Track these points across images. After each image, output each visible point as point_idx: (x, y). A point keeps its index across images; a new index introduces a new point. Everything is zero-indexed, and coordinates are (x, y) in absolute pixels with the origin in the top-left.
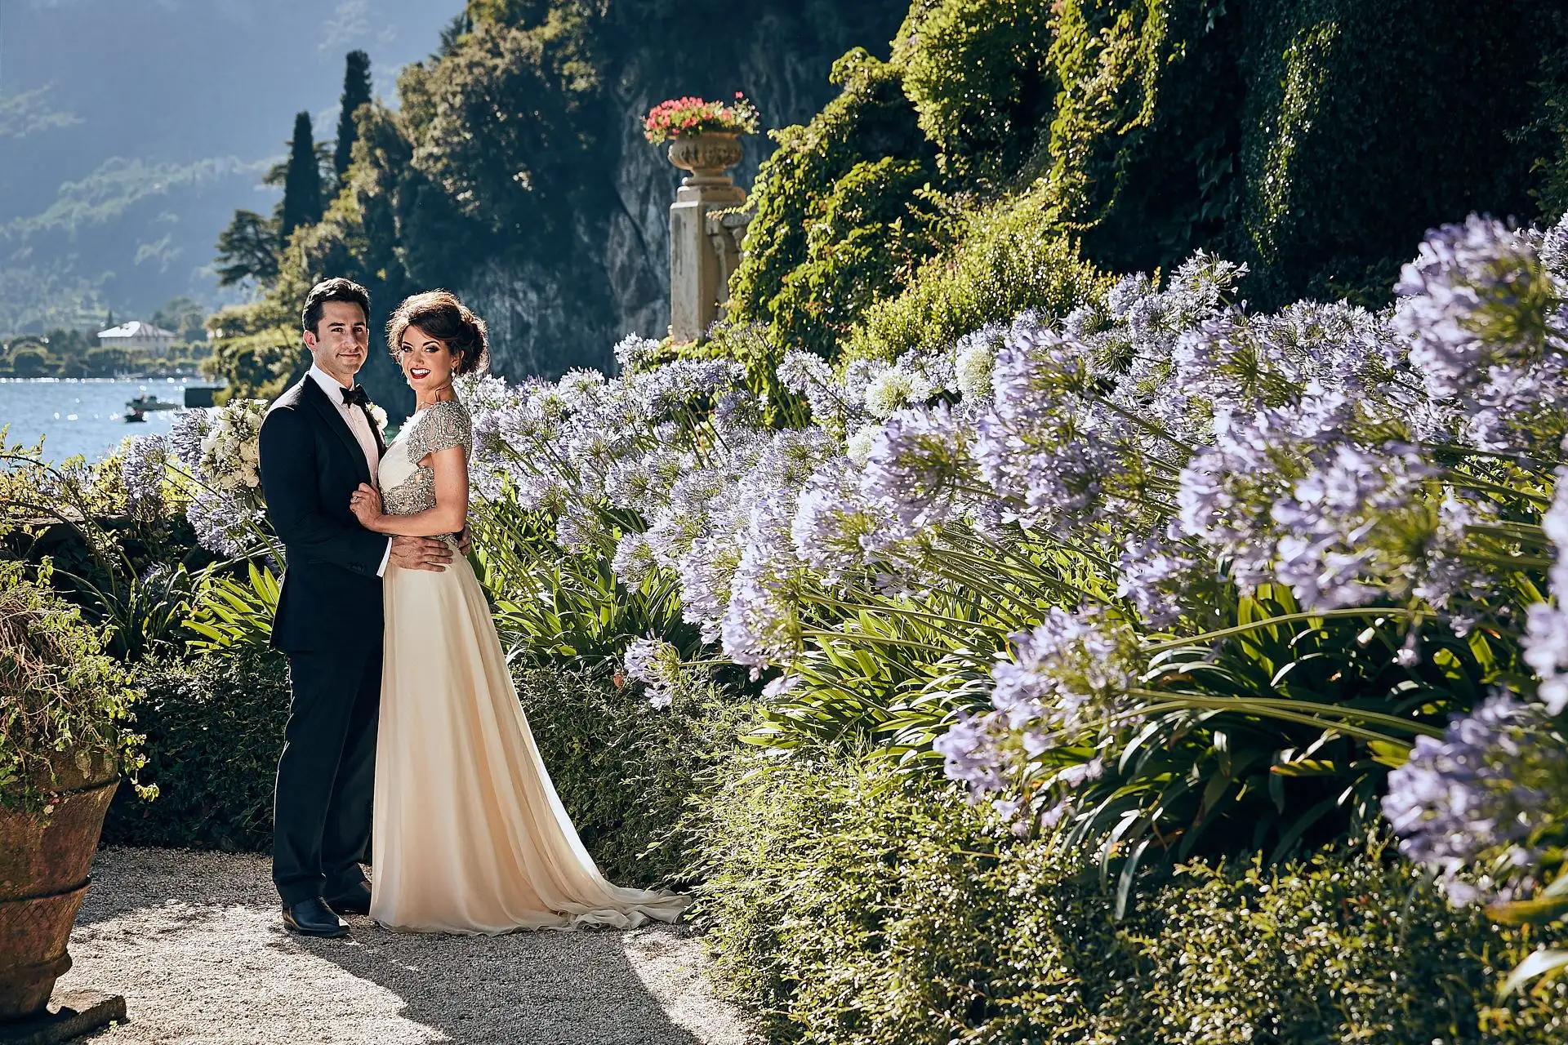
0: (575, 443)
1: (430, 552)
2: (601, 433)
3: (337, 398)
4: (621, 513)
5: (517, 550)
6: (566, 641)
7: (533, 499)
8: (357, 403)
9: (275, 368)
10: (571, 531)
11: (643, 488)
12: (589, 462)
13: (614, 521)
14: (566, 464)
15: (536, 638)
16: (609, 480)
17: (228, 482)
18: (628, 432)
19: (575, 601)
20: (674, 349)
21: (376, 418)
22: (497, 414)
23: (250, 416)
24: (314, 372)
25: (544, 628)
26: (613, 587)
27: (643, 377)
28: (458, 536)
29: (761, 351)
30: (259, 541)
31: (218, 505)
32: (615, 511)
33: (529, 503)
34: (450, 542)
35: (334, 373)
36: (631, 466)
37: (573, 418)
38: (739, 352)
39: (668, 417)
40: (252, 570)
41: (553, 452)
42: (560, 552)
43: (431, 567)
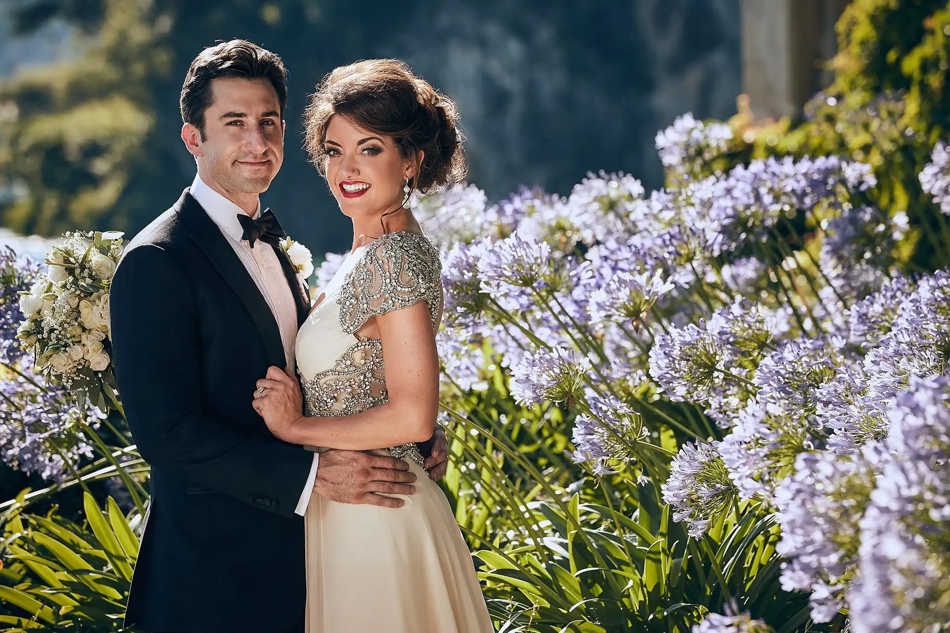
0: (600, 296)
1: (379, 476)
2: (642, 279)
3: (232, 231)
4: (675, 409)
5: (507, 468)
6: (587, 613)
7: (535, 387)
8: (264, 239)
9: (101, 166)
10: (595, 438)
11: (711, 368)
12: (620, 326)
13: (665, 422)
14: (584, 329)
15: (542, 610)
16: (656, 354)
17: (62, 363)
18: (684, 277)
19: (603, 551)
20: (750, 136)
21: (295, 261)
22: (474, 251)
23: (96, 258)
24: (198, 189)
25: (555, 595)
26: (663, 528)
27: (707, 188)
28: (424, 449)
29: (893, 141)
30: (97, 456)
31: (34, 401)
32: (663, 404)
33: (529, 394)
34: (412, 461)
35: (230, 192)
36: (689, 333)
37: (593, 254)
38: (856, 140)
39: (746, 251)
40: (89, 502)
41: (563, 312)
42: (576, 472)
43: (382, 500)
